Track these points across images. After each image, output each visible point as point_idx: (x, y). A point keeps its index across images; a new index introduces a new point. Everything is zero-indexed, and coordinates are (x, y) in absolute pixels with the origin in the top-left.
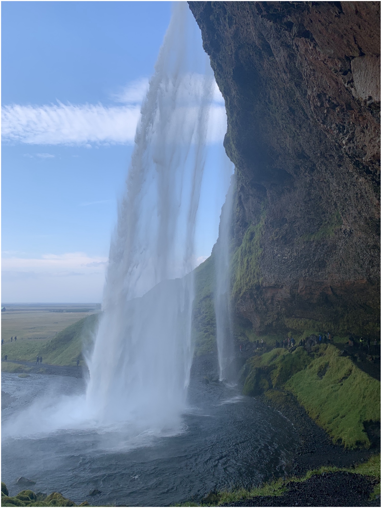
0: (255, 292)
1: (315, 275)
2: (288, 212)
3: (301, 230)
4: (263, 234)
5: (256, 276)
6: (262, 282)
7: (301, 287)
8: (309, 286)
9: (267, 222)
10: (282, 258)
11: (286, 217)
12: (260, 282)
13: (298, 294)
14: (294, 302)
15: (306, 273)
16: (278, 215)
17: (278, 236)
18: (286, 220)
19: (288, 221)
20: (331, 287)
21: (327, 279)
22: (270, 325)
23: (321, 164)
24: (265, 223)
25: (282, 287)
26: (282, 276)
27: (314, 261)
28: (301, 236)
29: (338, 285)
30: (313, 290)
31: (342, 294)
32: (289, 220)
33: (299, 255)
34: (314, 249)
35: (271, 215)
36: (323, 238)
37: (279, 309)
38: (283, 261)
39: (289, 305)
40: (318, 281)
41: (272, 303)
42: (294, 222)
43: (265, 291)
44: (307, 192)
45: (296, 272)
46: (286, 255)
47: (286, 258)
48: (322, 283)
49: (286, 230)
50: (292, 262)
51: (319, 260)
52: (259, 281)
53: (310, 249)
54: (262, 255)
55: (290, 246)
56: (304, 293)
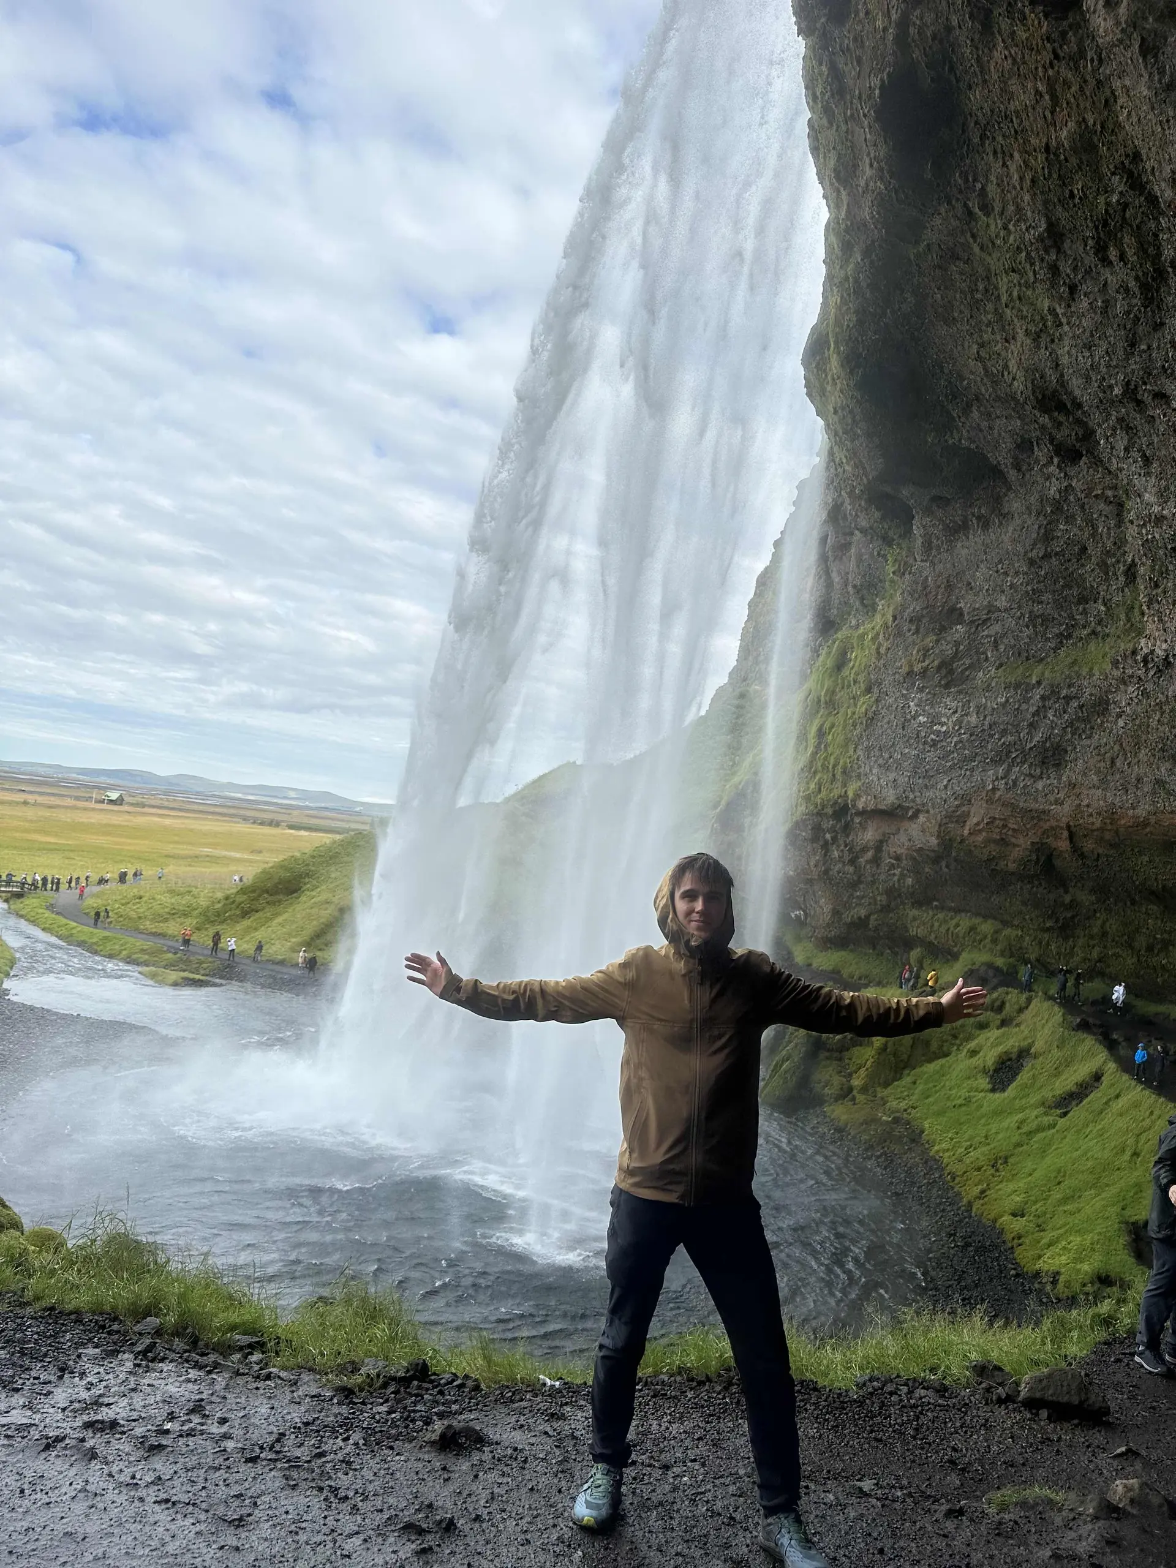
0: (830, 823)
1: (1025, 786)
2: (971, 589)
3: (1002, 648)
4: (883, 650)
5: (839, 776)
6: (857, 796)
7: (975, 820)
8: (1000, 819)
9: (899, 617)
10: (932, 727)
11: (962, 605)
12: (851, 794)
13: (962, 841)
14: (944, 864)
15: (997, 778)
16: (937, 595)
17: (927, 662)
18: (961, 614)
19: (966, 617)
20: (1068, 827)
21: (1062, 804)
22: (861, 923)
23: (1114, 429)
24: (895, 618)
25: (915, 816)
26: (921, 781)
27: (1029, 746)
28: (1001, 665)
29: (1093, 823)
30: (1010, 833)
31: (1100, 851)
32: (968, 613)
33: (986, 723)
34: (1035, 708)
35: (916, 596)
36: (1070, 677)
37: (896, 878)
38: (932, 736)
39: (927, 870)
40: (1034, 806)
41: (876, 861)
42: (985, 621)
43: (860, 823)
44: (1043, 531)
45: (968, 773)
46: (944, 720)
47: (944, 728)
48: (1044, 812)
49: (957, 644)
50: (961, 741)
51: (1044, 742)
52: (846, 792)
53: (1024, 706)
54: (870, 715)
55: (960, 692)
56: (980, 838)
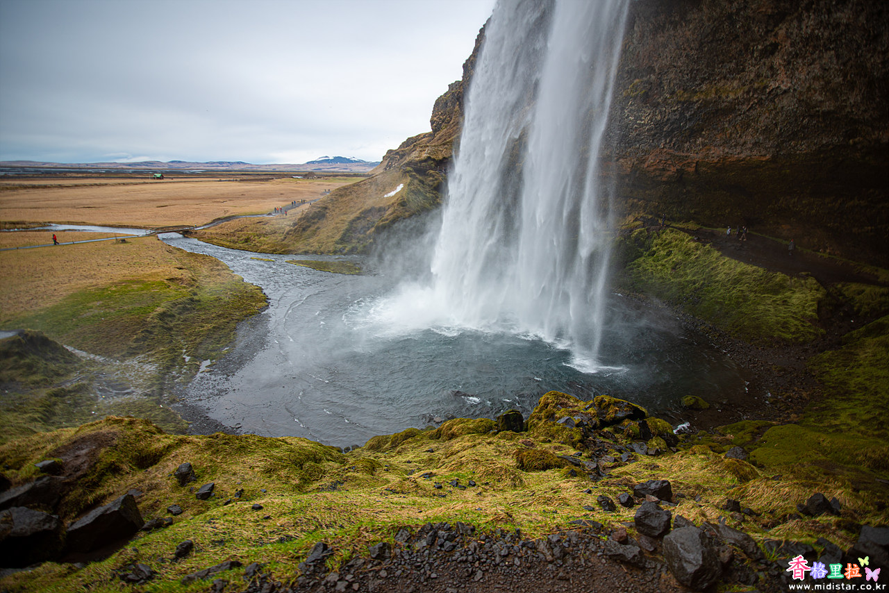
2: (660, 57)
3: (672, 85)
7: (651, 161)
8: (664, 160)
9: (621, 71)
10: (636, 121)
13: (643, 170)
15: (666, 143)
16: (643, 60)
17: (637, 92)
18: (654, 69)
19: (656, 71)
20: (697, 162)
29: (712, 160)
30: (667, 165)
32: (658, 69)
33: (665, 119)
38: (635, 126)
42: (666, 73)
46: (643, 118)
47: (643, 122)
50: (650, 127)
53: (686, 111)
55: (652, 105)
